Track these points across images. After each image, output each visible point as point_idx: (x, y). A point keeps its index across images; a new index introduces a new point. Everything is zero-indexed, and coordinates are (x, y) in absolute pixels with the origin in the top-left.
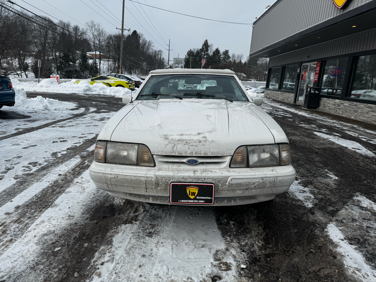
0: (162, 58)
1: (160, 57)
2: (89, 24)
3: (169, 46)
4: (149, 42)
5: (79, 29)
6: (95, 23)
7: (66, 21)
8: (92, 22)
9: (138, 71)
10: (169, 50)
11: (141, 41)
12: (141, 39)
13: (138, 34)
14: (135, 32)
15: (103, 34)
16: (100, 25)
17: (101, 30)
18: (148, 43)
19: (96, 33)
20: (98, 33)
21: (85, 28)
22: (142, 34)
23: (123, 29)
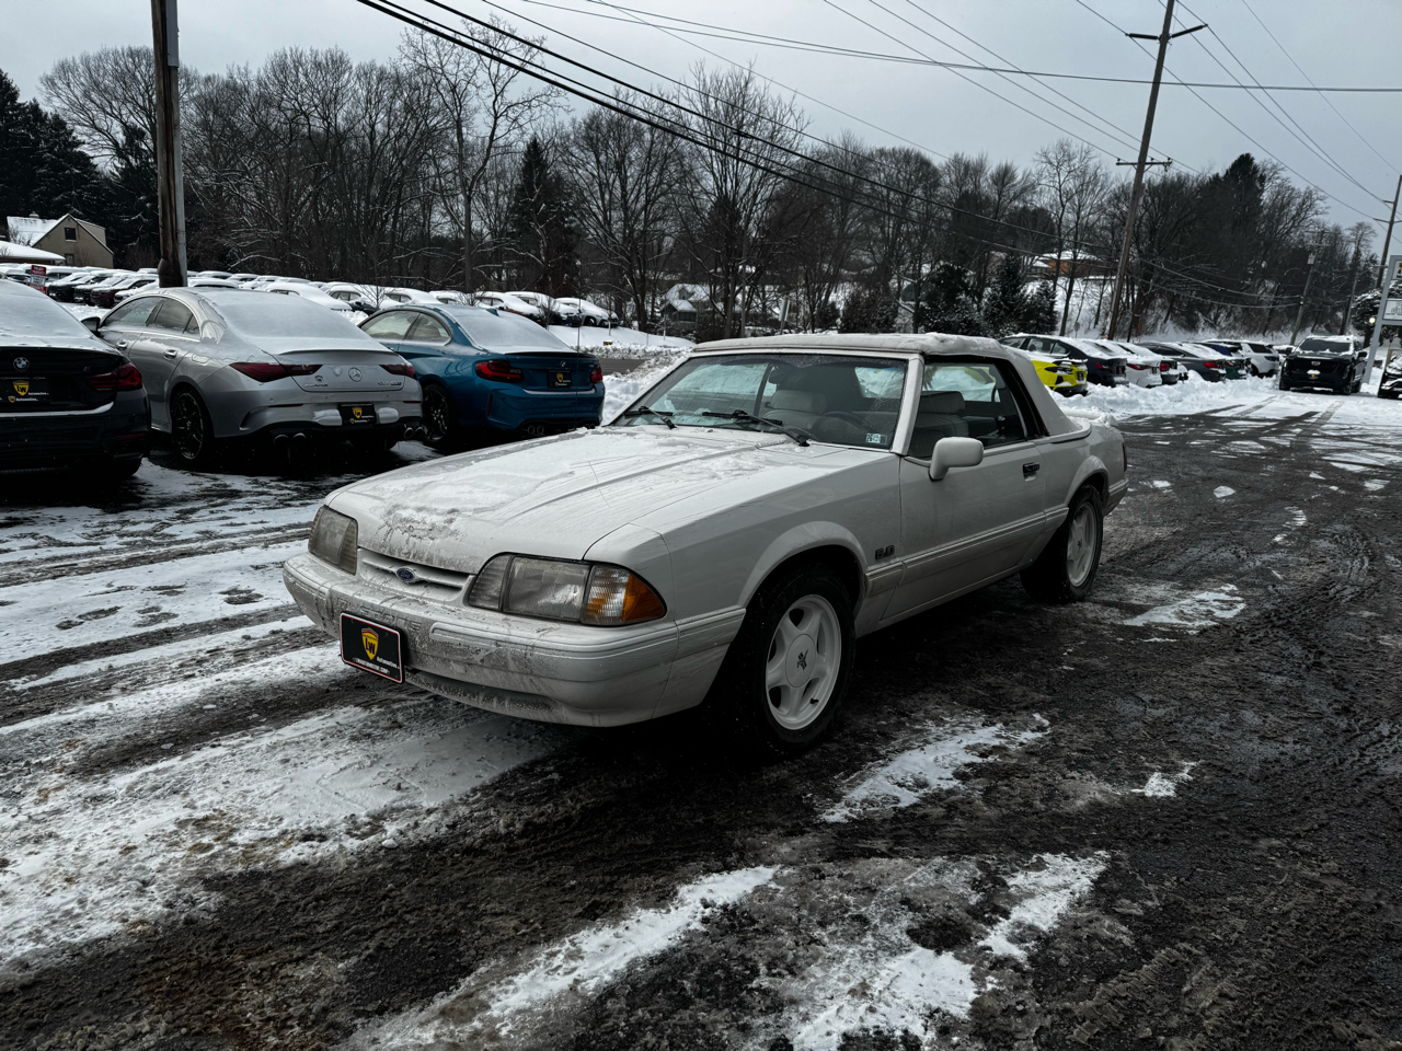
0: (1364, 256)
1: (1358, 253)
2: (1051, 155)
3: (1395, 204)
4: (1309, 195)
5: (1013, 178)
6: (1073, 149)
7: (971, 155)
8: (1063, 148)
9: (1228, 316)
10: (1392, 223)
11: (1266, 197)
12: (1267, 185)
13: (1255, 170)
14: (1244, 162)
15: (1096, 185)
16: (1093, 154)
17: (1091, 171)
18: (1299, 201)
19: (1070, 185)
20: (1077, 183)
21: (1034, 171)
22: (1274, 167)
23: (1141, 165)
